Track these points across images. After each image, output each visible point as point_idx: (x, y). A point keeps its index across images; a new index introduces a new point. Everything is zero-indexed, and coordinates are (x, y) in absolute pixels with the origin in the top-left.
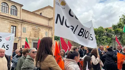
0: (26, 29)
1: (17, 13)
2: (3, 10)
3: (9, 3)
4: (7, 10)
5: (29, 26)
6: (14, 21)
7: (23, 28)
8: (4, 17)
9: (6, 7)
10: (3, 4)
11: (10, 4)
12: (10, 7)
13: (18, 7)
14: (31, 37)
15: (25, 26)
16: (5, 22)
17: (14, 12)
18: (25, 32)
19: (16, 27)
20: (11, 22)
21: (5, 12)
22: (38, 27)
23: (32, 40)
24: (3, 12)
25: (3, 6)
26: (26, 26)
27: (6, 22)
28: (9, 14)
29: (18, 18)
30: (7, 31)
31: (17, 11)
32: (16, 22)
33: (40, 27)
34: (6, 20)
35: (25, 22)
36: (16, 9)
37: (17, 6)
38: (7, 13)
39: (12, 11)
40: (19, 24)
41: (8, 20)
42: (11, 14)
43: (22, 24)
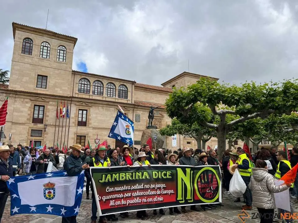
0: (140, 117)
1: (127, 95)
2: (109, 93)
3: (116, 82)
4: (114, 92)
5: (144, 112)
6: (122, 107)
7: (136, 115)
8: (110, 103)
9: (113, 89)
10: (109, 84)
11: (117, 84)
12: (117, 88)
13: (129, 86)
15: (138, 112)
16: (111, 109)
17: (124, 94)
18: (139, 122)
21: (112, 96)
22: (160, 112)
24: (109, 95)
25: (108, 88)
26: (140, 112)
28: (117, 97)
29: (128, 102)
31: (127, 92)
32: (126, 107)
33: (163, 112)
34: (112, 107)
35: (138, 106)
36: (126, 90)
37: (127, 84)
38: (114, 96)
39: (121, 93)
40: (129, 110)
41: (115, 106)
42: (119, 98)
43: (133, 110)
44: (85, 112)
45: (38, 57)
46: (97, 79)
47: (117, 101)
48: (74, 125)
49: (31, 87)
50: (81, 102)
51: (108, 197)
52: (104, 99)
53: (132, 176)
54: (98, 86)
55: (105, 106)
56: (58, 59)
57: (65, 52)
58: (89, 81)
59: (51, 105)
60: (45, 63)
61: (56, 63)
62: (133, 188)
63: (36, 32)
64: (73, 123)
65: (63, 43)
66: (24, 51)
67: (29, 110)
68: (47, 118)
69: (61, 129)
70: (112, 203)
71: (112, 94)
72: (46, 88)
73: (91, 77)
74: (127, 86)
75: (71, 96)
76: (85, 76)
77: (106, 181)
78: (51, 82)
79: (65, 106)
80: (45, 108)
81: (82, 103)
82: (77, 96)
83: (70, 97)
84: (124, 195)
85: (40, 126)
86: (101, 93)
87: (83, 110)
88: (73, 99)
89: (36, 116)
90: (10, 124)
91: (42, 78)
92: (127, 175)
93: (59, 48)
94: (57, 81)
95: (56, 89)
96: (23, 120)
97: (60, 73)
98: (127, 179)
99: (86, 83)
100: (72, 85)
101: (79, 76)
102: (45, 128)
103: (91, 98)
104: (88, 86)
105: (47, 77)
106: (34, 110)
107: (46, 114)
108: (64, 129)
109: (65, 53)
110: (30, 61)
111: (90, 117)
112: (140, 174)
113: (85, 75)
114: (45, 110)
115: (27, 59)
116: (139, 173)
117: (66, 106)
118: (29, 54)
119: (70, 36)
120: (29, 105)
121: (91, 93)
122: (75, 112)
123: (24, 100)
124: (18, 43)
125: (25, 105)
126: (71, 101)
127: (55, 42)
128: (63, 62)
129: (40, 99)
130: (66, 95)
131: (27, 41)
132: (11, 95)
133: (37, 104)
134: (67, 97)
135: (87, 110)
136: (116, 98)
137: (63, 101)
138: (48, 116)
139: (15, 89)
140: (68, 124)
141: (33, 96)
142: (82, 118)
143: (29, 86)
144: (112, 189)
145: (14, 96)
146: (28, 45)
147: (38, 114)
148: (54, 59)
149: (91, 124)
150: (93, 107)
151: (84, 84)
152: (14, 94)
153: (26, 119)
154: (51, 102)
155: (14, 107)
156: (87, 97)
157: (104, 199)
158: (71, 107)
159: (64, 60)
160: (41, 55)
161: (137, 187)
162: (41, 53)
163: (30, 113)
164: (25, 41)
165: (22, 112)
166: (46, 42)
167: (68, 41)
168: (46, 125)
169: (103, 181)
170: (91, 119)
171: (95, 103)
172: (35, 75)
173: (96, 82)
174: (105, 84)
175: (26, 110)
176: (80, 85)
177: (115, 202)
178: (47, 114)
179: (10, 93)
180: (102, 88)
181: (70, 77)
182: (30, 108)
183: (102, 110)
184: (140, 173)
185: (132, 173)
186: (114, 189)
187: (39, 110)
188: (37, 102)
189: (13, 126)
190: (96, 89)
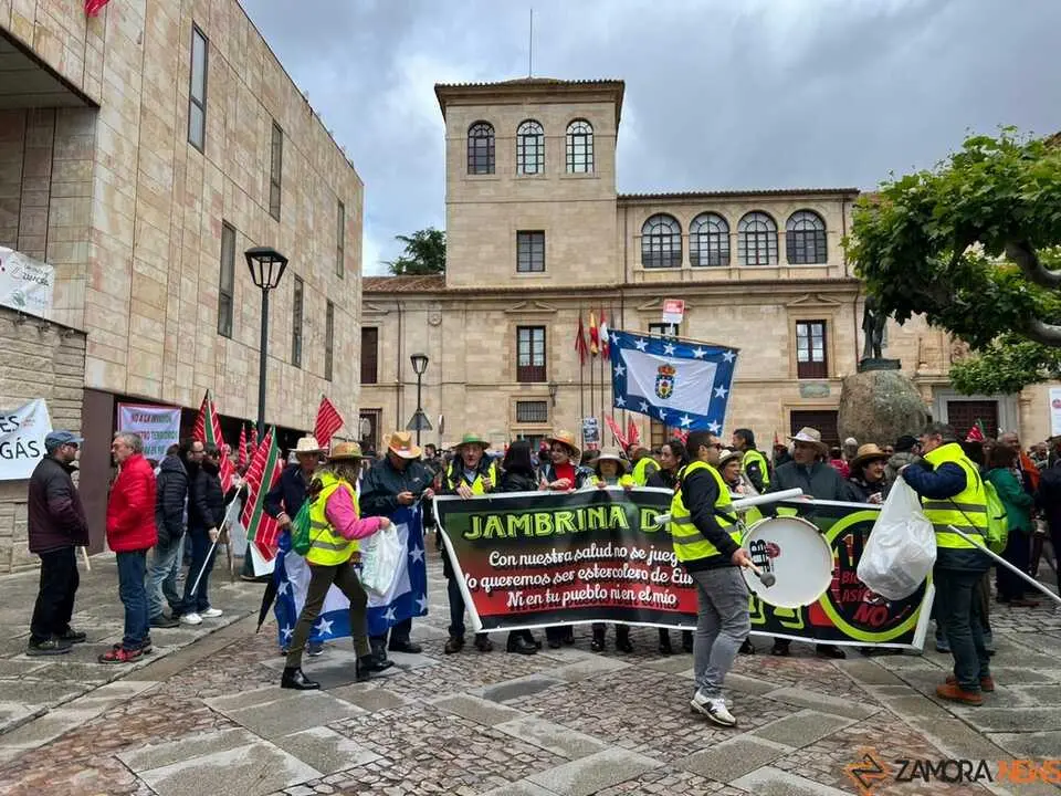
1: (826, 247)
3: (776, 205)
4: (771, 245)
6: (805, 298)
8: (755, 290)
9: (766, 233)
10: (750, 220)
11: (781, 213)
12: (783, 227)
13: (829, 210)
14: (921, 372)
16: (763, 308)
17: (811, 247)
19: (823, 322)
20: (792, 302)
23: (934, 386)
24: (752, 261)
25: (747, 233)
27: (768, 309)
28: (784, 262)
29: (834, 275)
30: (777, 354)
31: (825, 235)
32: (821, 297)
34: (766, 300)
36: (819, 227)
37: (823, 204)
38: (772, 260)
39: (800, 244)
40: (837, 306)
41: (778, 295)
42: (790, 263)
43: (855, 303)
45: (513, 176)
46: (704, 209)
47: (784, 276)
49: (505, 275)
51: (499, 582)
52: (735, 277)
53: (575, 522)
54: (709, 234)
55: (739, 301)
56: (570, 167)
57: (589, 137)
58: (675, 220)
59: (562, 321)
60: (534, 190)
61: (565, 183)
62: (580, 554)
63: (500, 95)
65: (580, 109)
66: (473, 168)
67: (503, 346)
68: (556, 364)
69: (597, 394)
70: (514, 599)
71: (762, 253)
72: (544, 270)
73: (682, 204)
74: (823, 213)
75: (622, 282)
76: (662, 205)
77: (487, 533)
78: (555, 246)
79: (606, 318)
80: (548, 333)
81: (656, 301)
82: (638, 280)
84: (552, 579)
85: (538, 390)
86: (722, 258)
87: (663, 326)
88: (627, 294)
89: (525, 360)
90: (460, 389)
91: (531, 239)
92: (558, 520)
93: (570, 130)
94: (573, 240)
95: (573, 268)
96: (491, 375)
97: (579, 213)
98: (558, 529)
99: (666, 231)
100: (622, 246)
101: (642, 210)
102: (552, 396)
103: (686, 279)
104: (676, 239)
105: (542, 233)
106: (518, 342)
107: (551, 351)
109: (589, 142)
110: (492, 192)
112: (601, 514)
113: (660, 202)
114: (547, 340)
115: (485, 187)
116: (597, 511)
118: (488, 173)
119: (600, 81)
120: (502, 329)
121: (686, 263)
123: (488, 315)
124: (457, 143)
125: (493, 332)
126: (623, 299)
127: (555, 115)
128: (585, 175)
129: (531, 309)
130: (603, 284)
131: (478, 134)
132: (455, 306)
133: (524, 324)
135: (676, 324)
136: (780, 265)
137: (596, 304)
138: (558, 358)
139: (462, 287)
141: (509, 301)
143: (497, 269)
144: (510, 560)
145: (463, 306)
146: (482, 143)
147: (531, 354)
148: (557, 171)
150: (697, 311)
151: (661, 236)
152: (460, 301)
153: (499, 373)
154: (564, 312)
155: (465, 341)
156: (673, 278)
157: (487, 586)
158: (622, 319)
159: (590, 167)
160: (521, 167)
161: (591, 551)
162: (520, 160)
163: (507, 353)
164: (473, 132)
165: (487, 351)
166: (530, 121)
167: (597, 97)
168: (553, 386)
169: (476, 534)
171: (702, 297)
172: (511, 234)
173: (702, 221)
174: (733, 222)
175: (498, 344)
176: (647, 240)
177: (524, 599)
178: (556, 349)
179: (453, 301)
180: (723, 238)
181: (611, 218)
182: (506, 336)
183: (728, 317)
184: (601, 509)
185: (574, 512)
186: (517, 559)
187: (531, 342)
188: (524, 318)
189: (471, 396)
190: (704, 247)
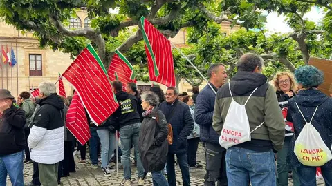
44: (38, 57)
48: (24, 75)
50: (31, 43)
64: (23, 72)
75: (17, 36)
82: (24, 36)
83: (14, 38)
87: (35, 55)
88: (19, 41)
108: (10, 81)
111: (46, 64)
117: (10, 50)
122: (23, 58)
126: (16, 42)
130: (8, 36)
134: (9, 38)
135: (41, 55)
137: (4, 44)
140: (15, 75)
142: (36, 65)
149: (48, 73)
158: (17, 51)
170: (47, 67)
